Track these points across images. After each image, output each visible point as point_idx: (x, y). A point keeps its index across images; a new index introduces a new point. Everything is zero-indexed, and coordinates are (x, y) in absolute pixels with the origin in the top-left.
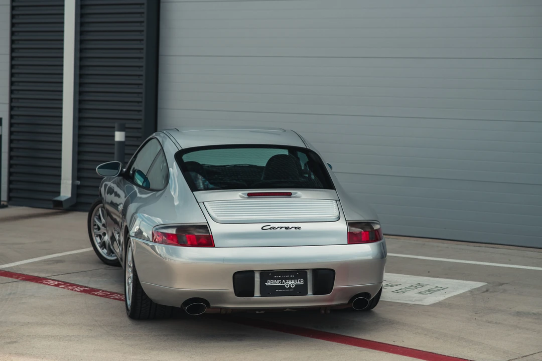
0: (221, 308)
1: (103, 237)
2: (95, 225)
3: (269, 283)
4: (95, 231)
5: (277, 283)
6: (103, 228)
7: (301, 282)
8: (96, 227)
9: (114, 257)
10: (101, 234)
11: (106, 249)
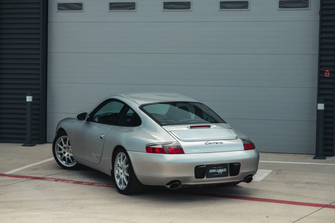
0: (187, 185)
1: (63, 154)
2: (58, 148)
3: (211, 171)
4: (57, 151)
5: (214, 171)
6: (64, 149)
7: (225, 170)
8: (58, 149)
9: (70, 165)
10: (63, 153)
11: (65, 161)
